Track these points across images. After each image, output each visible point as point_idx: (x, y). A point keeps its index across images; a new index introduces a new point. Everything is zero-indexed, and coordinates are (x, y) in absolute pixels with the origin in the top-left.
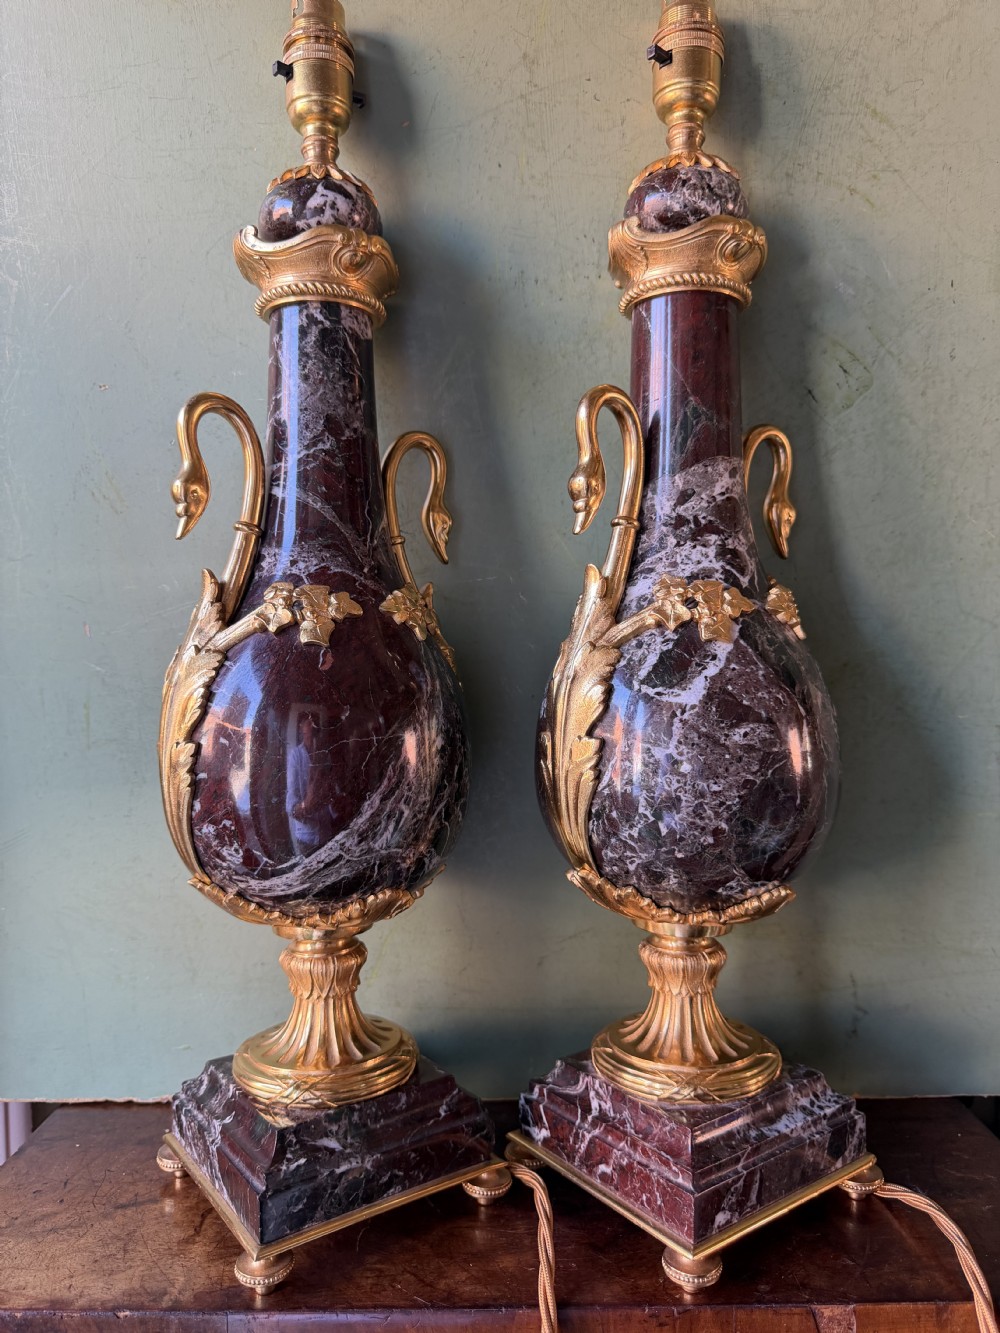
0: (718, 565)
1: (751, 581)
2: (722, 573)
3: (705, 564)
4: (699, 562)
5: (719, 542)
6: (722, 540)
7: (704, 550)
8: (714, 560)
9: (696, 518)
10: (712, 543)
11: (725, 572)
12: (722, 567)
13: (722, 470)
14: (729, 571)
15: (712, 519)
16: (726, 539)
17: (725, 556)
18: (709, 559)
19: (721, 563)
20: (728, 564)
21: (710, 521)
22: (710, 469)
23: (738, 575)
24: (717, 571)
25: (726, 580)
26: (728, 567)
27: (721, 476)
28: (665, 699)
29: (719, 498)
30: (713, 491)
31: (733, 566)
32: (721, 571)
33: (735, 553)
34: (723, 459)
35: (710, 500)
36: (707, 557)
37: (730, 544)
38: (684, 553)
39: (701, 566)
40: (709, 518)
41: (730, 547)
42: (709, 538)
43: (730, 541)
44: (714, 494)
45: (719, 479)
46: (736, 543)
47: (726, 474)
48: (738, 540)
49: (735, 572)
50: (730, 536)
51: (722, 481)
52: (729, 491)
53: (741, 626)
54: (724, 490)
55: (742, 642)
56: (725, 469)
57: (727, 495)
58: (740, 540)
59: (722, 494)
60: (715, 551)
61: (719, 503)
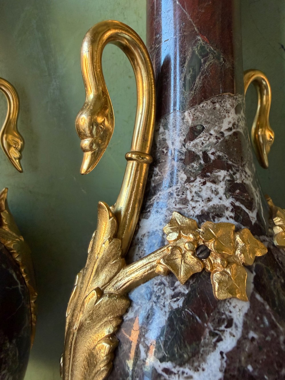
0: (227, 202)
2: (232, 211)
3: (215, 201)
4: (209, 200)
5: (228, 178)
6: (231, 176)
7: (214, 186)
8: (224, 197)
9: (205, 154)
10: (221, 179)
11: (235, 209)
12: (232, 204)
13: (229, 106)
14: (238, 208)
15: (221, 154)
16: (234, 174)
17: (234, 191)
18: (219, 196)
19: (231, 200)
20: (237, 200)
21: (219, 157)
22: (217, 106)
23: (247, 211)
24: (227, 209)
25: (236, 218)
26: (237, 204)
27: (228, 112)
29: (227, 134)
30: (221, 127)
31: (242, 202)
32: (231, 208)
33: (243, 187)
34: (230, 96)
35: (218, 136)
36: (217, 193)
37: (239, 178)
38: (194, 190)
39: (211, 204)
40: (218, 153)
41: (238, 181)
42: (219, 174)
43: (238, 175)
44: (222, 130)
45: (227, 115)
46: (243, 177)
47: (233, 111)
48: (244, 174)
49: (244, 208)
50: (238, 171)
51: (229, 117)
52: (235, 126)
53: (254, 274)
54: (231, 126)
55: (258, 297)
56: (232, 106)
57: (234, 131)
58: (246, 173)
59: (230, 129)
60: (224, 187)
61: (227, 138)
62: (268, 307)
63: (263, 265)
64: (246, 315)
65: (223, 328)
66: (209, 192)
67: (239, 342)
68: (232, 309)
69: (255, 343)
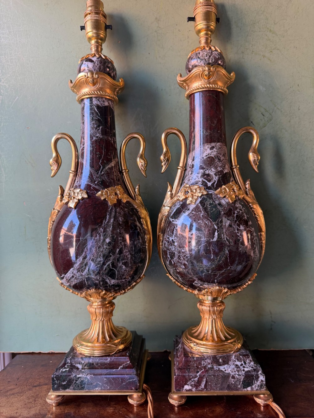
1: (213, 185)
2: (201, 182)
3: (197, 180)
5: (203, 172)
6: (204, 171)
7: (198, 175)
8: (200, 178)
10: (200, 172)
11: (203, 181)
12: (202, 180)
13: (207, 148)
14: (204, 181)
15: (202, 164)
16: (206, 171)
17: (204, 176)
18: (198, 178)
19: (202, 179)
20: (204, 179)
22: (202, 148)
23: (207, 182)
25: (202, 184)
26: (204, 180)
27: (206, 150)
28: (174, 222)
29: (205, 158)
30: (203, 155)
31: (206, 179)
33: (208, 175)
34: (207, 144)
35: (201, 158)
37: (207, 172)
39: (195, 180)
41: (207, 173)
43: (207, 171)
44: (203, 156)
45: (205, 151)
46: (210, 172)
47: (209, 149)
48: (211, 171)
49: (206, 181)
50: (208, 170)
51: (206, 152)
52: (209, 155)
53: (201, 199)
54: (207, 154)
55: (199, 204)
56: (208, 148)
57: (208, 156)
58: (212, 170)
59: (207, 156)
60: (201, 175)
61: (205, 159)
62: (201, 207)
63: (206, 197)
64: (194, 208)
65: (186, 211)
66: (196, 177)
67: (189, 214)
68: (190, 207)
69: (193, 214)
